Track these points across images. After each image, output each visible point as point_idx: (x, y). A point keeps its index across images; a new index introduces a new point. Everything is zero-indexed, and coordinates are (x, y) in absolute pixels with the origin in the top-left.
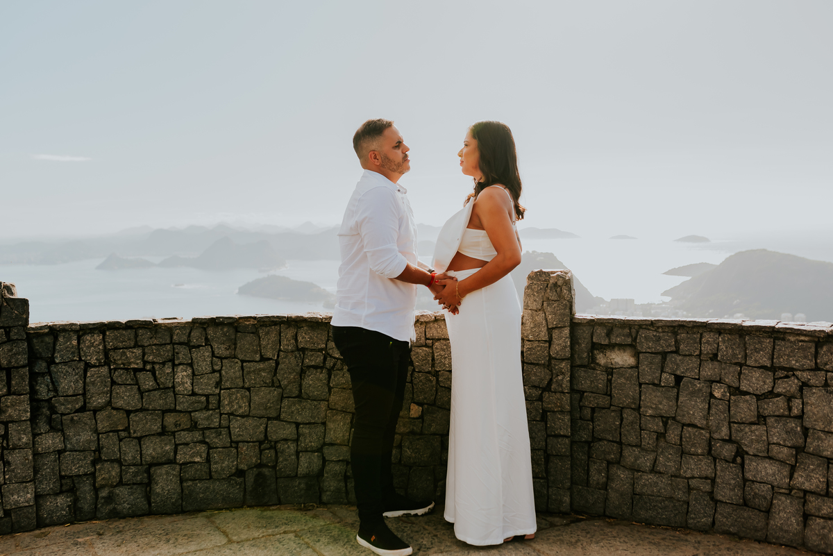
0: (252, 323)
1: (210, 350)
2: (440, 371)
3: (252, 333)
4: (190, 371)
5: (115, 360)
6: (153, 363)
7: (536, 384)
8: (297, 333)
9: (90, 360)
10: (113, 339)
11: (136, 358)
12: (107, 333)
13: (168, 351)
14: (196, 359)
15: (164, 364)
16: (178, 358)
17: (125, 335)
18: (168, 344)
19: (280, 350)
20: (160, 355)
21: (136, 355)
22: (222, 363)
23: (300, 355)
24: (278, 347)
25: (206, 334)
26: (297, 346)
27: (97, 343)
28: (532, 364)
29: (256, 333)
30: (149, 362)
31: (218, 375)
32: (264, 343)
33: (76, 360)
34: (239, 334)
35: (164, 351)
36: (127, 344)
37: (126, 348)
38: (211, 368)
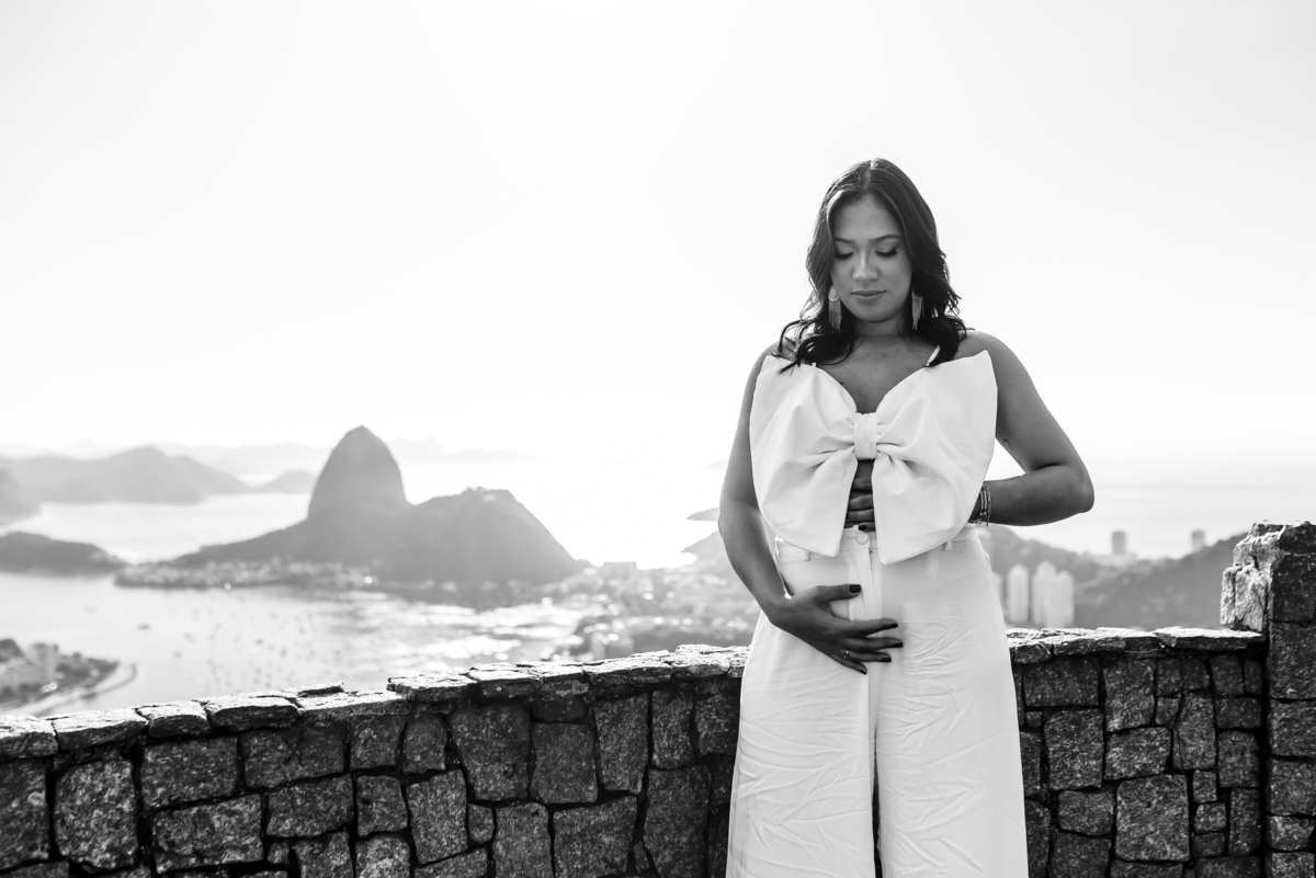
0: (574, 691)
1: (462, 782)
2: (1061, 791)
3: (576, 721)
4: (402, 854)
5: (172, 844)
6: (294, 840)
7: (1302, 809)
8: (693, 712)
9: (88, 853)
10: (166, 776)
11: (243, 830)
12: (149, 758)
13: (337, 799)
14: (423, 813)
15: (324, 839)
16: (369, 818)
17: (206, 759)
18: (338, 775)
19: (650, 765)
20: (312, 812)
21: (240, 821)
22: (495, 818)
23: (705, 776)
24: (645, 757)
25: (449, 735)
26: (696, 750)
27: (113, 792)
28: (1292, 758)
29: (586, 721)
30: (279, 840)
31: (484, 857)
32: (607, 748)
33: (39, 860)
34: (540, 729)
35: (326, 798)
36: (212, 787)
37: (208, 801)
38: (464, 837)
